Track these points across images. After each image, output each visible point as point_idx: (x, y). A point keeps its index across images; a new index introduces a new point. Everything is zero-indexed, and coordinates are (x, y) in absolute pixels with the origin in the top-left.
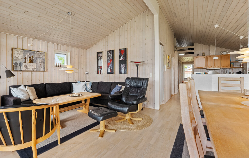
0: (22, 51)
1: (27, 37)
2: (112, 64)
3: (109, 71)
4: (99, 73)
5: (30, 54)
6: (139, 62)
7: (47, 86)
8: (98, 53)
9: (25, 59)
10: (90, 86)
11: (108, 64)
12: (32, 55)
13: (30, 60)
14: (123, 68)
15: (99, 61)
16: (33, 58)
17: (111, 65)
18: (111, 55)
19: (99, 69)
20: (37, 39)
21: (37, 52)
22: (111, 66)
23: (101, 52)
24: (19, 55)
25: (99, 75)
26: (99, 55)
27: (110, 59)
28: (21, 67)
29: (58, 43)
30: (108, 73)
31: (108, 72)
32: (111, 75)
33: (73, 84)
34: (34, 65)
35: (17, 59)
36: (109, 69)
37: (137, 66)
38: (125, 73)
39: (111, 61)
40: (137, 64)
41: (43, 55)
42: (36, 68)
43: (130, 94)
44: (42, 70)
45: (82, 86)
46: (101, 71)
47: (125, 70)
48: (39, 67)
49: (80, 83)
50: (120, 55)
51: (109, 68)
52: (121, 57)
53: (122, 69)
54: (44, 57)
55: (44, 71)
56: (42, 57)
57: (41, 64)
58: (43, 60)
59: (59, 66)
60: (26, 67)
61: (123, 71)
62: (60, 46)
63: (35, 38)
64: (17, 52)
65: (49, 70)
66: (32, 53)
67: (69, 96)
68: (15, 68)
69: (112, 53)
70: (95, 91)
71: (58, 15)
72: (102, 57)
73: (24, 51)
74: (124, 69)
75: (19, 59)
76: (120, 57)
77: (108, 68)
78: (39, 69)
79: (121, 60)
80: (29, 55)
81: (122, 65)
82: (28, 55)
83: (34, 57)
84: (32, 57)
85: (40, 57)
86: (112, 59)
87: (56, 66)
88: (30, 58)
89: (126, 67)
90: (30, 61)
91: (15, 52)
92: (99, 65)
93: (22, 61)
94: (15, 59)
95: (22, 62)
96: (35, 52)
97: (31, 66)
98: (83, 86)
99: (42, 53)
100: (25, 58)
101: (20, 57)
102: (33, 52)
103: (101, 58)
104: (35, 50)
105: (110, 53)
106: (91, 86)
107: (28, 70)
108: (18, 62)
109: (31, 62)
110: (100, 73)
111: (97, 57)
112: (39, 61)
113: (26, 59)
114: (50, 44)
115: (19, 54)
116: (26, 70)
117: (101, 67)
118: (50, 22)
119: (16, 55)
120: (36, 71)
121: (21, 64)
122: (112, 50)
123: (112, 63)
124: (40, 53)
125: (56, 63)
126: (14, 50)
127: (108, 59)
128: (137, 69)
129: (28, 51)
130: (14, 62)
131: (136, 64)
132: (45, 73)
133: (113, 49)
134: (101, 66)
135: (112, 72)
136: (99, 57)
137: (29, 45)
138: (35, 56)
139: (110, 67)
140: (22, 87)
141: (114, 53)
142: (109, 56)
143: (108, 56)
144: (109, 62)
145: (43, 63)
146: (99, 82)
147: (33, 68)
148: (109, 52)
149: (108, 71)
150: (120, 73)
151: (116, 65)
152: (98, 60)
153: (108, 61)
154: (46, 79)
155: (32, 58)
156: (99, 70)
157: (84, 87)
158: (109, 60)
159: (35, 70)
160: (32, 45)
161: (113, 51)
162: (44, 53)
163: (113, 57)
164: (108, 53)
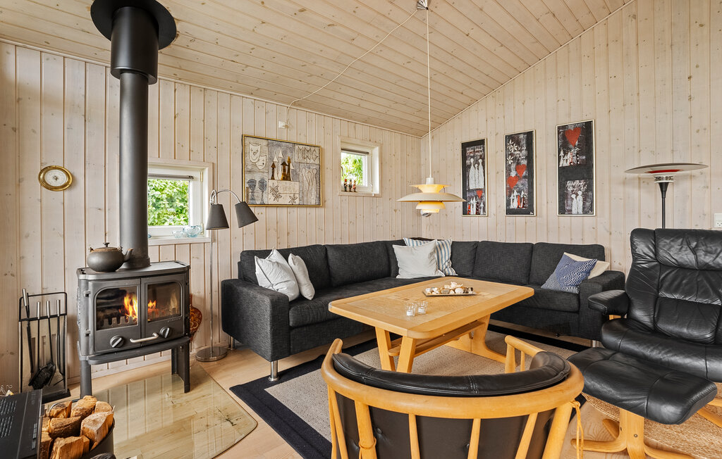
0: (265, 143)
1: (276, 101)
2: (525, 181)
3: (514, 205)
4: (473, 211)
5: (284, 153)
6: (672, 168)
7: (330, 254)
8: (465, 146)
9: (273, 169)
10: (447, 254)
11: (510, 181)
12: (289, 154)
13: (284, 170)
14: (577, 195)
15: (473, 172)
16: (291, 164)
17: (522, 184)
18: (521, 151)
19: (472, 199)
20: (300, 105)
21: (301, 147)
22: (520, 186)
23: (481, 143)
24: (258, 157)
25: (473, 220)
26: (469, 150)
27: (518, 164)
28: (263, 192)
29: (351, 118)
30: (510, 212)
31: (512, 207)
32: (520, 219)
33: (394, 246)
34: (293, 186)
35: (255, 168)
36: (512, 198)
37: (663, 187)
38: (585, 212)
39: (524, 170)
40: (664, 175)
41: (314, 157)
42: (297, 196)
43: (668, 296)
44: (313, 202)
45: (427, 255)
46: (482, 205)
47: (584, 200)
48: (305, 193)
49: (415, 244)
50: (564, 147)
51: (516, 194)
52: (565, 154)
53: (574, 196)
54: (317, 162)
55: (318, 206)
56: (312, 161)
57: (311, 184)
58: (315, 172)
59: (352, 189)
60: (275, 191)
61: (577, 203)
62: (355, 127)
63: (294, 104)
64: (255, 148)
65: (329, 203)
66: (289, 151)
67: (434, 294)
68: (250, 197)
69: (524, 142)
70: (467, 274)
71: (387, 15)
72: (483, 159)
73: (273, 143)
74: (580, 198)
75: (260, 168)
76: (562, 154)
77: (509, 195)
78: (305, 198)
79: (565, 164)
80: (281, 155)
81: (569, 184)
82: (278, 157)
83: (292, 161)
84: (289, 162)
85: (308, 161)
86: (524, 162)
87: (346, 191)
88: (284, 164)
89: (589, 188)
90: (284, 174)
91: (251, 146)
92: (472, 187)
93: (266, 174)
94: (250, 167)
95: (267, 177)
96: (297, 147)
97: (289, 190)
98: (431, 254)
99: (313, 149)
100: (273, 166)
101: (260, 163)
102: (290, 145)
103: (480, 161)
104: (295, 141)
105: (518, 143)
106: (450, 255)
107: (281, 201)
108: (257, 178)
109: (286, 177)
110: (478, 213)
111: (464, 158)
112: (306, 175)
113: (276, 169)
114: (329, 121)
115: (258, 154)
116: (276, 202)
117: (479, 193)
118: (354, 42)
119: (251, 158)
120: (299, 206)
121: (263, 185)
122: (524, 134)
123: (525, 177)
124: (308, 148)
125: (346, 181)
126: (247, 140)
127: (510, 165)
128: (664, 198)
129: (279, 142)
130: (248, 177)
131: (659, 178)
132: (320, 211)
133: (528, 130)
134: (482, 187)
135: (527, 208)
136: (473, 157)
137: (281, 124)
138: (296, 158)
139: (519, 192)
140: (275, 256)
141: (534, 141)
142: (512, 155)
143: (509, 154)
144: (513, 174)
145: (315, 182)
146: (476, 243)
147: (292, 195)
148: (512, 139)
149: (508, 204)
150: (563, 210)
151: (544, 185)
152: (466, 168)
153: (508, 170)
154: (322, 230)
155: (289, 166)
156: (473, 202)
157: (432, 258)
158: (513, 166)
159: (297, 202)
160: (287, 126)
161: (529, 135)
162: (317, 149)
163: (530, 158)
164: (507, 142)
